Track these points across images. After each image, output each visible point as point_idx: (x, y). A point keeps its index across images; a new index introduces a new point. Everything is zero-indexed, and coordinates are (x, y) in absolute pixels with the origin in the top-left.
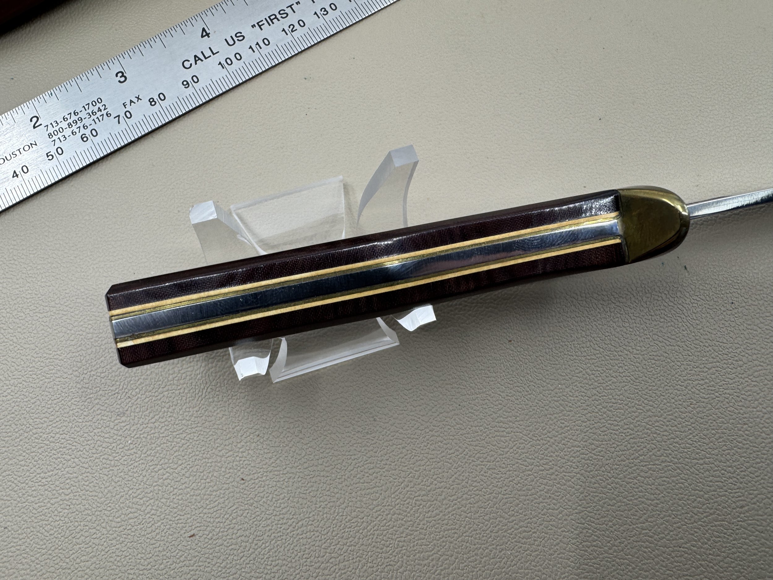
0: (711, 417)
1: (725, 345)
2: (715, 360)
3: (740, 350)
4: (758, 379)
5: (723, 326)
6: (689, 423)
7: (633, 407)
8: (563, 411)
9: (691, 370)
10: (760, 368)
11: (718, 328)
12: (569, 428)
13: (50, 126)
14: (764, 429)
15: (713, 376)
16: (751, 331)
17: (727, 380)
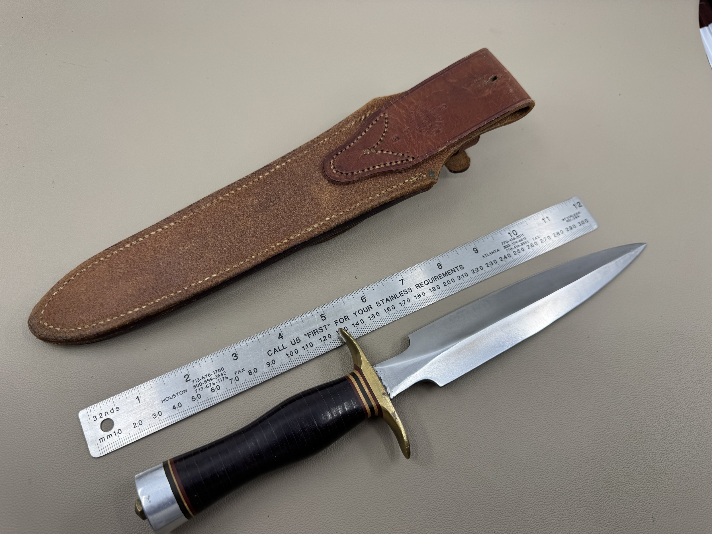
0: (491, 522)
1: (497, 486)
2: (493, 494)
3: (504, 488)
4: (511, 503)
5: (497, 477)
6: (481, 526)
7: (457, 519)
8: (425, 523)
9: (483, 499)
10: (512, 496)
11: (495, 478)
12: (427, 531)
13: (195, 381)
14: (514, 527)
15: (492, 502)
16: (509, 479)
17: (498, 503)
